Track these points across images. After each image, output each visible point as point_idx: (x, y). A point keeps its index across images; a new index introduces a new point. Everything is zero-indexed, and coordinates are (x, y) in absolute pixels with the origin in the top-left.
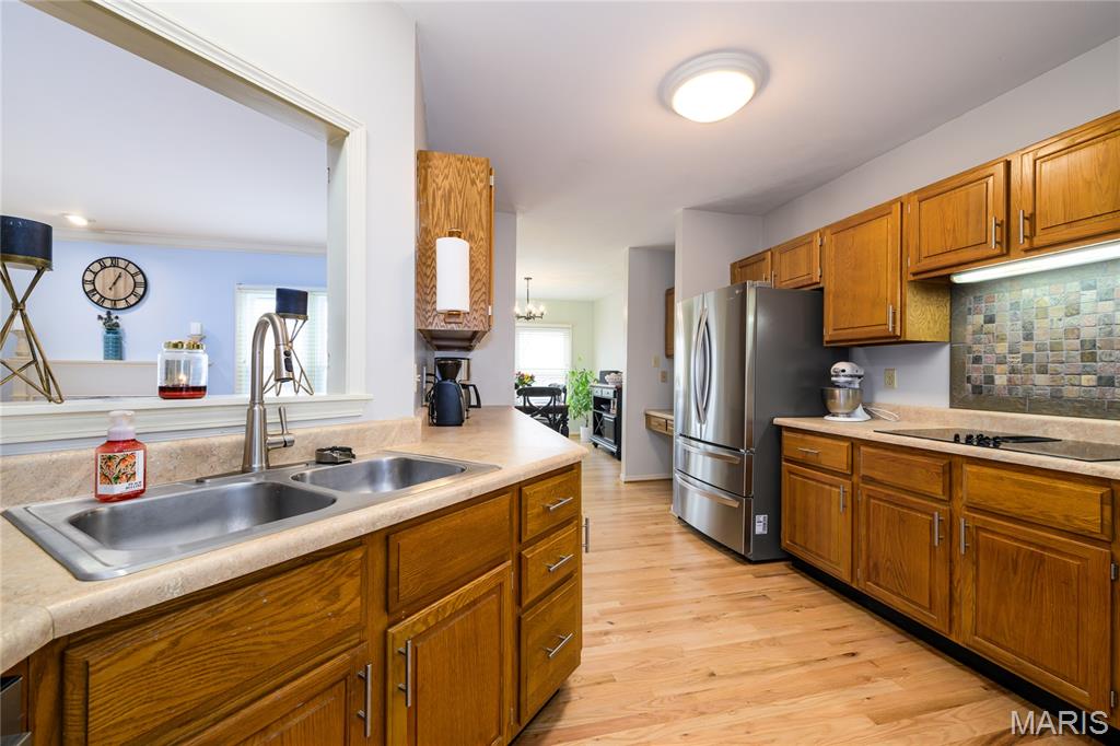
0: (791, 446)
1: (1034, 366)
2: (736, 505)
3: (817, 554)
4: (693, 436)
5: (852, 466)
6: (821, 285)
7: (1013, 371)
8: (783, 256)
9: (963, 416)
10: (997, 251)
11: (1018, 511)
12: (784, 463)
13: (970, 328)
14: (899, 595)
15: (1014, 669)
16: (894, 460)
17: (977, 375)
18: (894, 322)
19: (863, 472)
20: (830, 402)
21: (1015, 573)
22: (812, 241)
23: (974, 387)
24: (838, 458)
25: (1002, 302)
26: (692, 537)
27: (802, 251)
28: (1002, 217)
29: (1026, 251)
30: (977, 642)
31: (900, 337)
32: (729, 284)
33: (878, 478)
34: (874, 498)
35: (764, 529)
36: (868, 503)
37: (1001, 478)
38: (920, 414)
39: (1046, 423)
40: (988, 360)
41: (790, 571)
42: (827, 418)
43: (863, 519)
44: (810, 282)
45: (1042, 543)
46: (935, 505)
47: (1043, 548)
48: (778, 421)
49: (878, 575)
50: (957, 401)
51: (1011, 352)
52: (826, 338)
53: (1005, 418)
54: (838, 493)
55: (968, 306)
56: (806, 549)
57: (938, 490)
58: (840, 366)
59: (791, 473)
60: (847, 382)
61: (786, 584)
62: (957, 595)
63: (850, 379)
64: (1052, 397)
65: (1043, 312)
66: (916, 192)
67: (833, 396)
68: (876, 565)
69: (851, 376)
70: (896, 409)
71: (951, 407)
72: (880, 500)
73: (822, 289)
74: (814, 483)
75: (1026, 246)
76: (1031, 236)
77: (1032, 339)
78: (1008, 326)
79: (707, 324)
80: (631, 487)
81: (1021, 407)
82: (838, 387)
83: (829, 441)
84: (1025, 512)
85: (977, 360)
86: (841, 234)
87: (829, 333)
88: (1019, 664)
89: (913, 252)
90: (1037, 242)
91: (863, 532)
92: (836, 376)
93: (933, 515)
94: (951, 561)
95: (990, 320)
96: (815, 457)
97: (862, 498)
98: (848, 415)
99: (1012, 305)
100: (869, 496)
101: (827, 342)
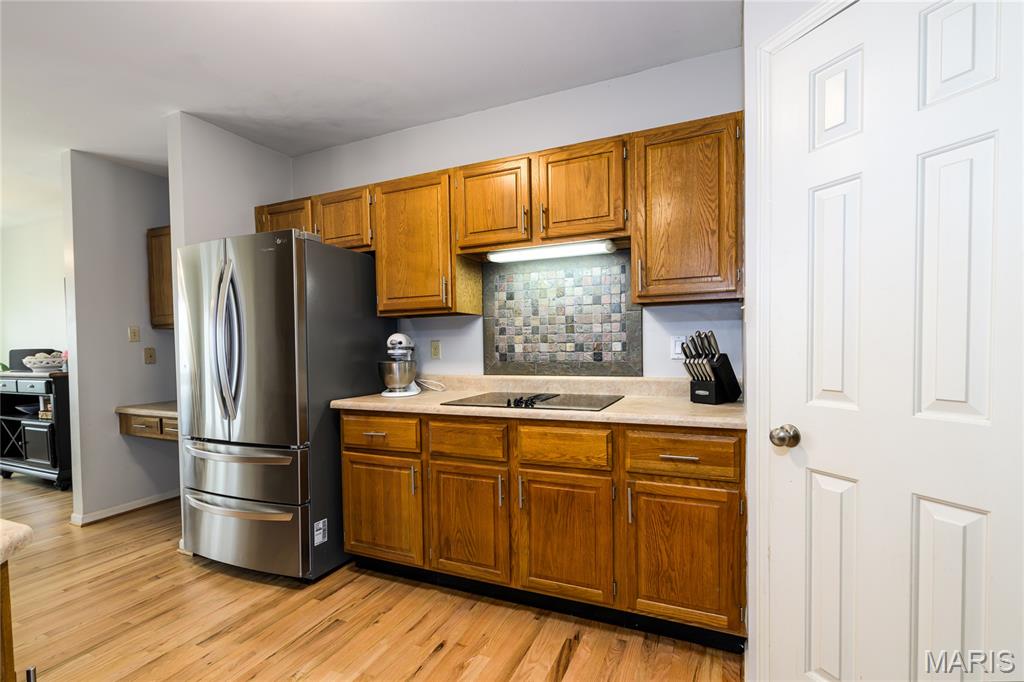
0: (351, 430)
1: (538, 336)
2: (288, 517)
3: (388, 547)
4: (208, 435)
5: (421, 444)
6: (372, 249)
7: (526, 341)
8: (327, 210)
9: (494, 381)
10: (525, 237)
11: (557, 460)
12: (344, 452)
13: (496, 303)
14: (469, 562)
15: (556, 593)
16: (461, 431)
17: (503, 345)
18: (446, 295)
19: (433, 448)
20: (388, 378)
21: (556, 512)
22: (361, 197)
23: (502, 355)
24: (406, 436)
25: (518, 282)
26: (220, 577)
27: (350, 206)
28: (527, 207)
29: (543, 239)
30: (532, 582)
31: (451, 309)
32: (254, 231)
33: (448, 451)
34: (444, 473)
35: (324, 537)
36: (438, 479)
37: (546, 434)
38: (462, 382)
39: (548, 382)
40: (510, 331)
41: (356, 575)
42: (384, 394)
43: (433, 496)
44: (360, 243)
45: (572, 482)
46: (497, 468)
47: (573, 486)
48: (336, 404)
49: (449, 549)
50: (489, 369)
51: (525, 326)
52: (381, 308)
53: (523, 381)
54: (408, 477)
55: (495, 284)
56: (377, 545)
57: (499, 454)
58: (396, 338)
59: (353, 462)
60: (402, 355)
61: (356, 593)
62: (514, 546)
63: (405, 351)
64: (551, 361)
65: (544, 293)
66: (461, 168)
67: (391, 371)
68: (447, 540)
69: (406, 348)
70: (442, 379)
71: (485, 374)
72: (450, 473)
73: (373, 254)
74: (381, 469)
75: (543, 235)
76: (546, 228)
77: (537, 314)
78: (521, 302)
79: (232, 281)
80: (94, 531)
81: (532, 370)
82: (394, 360)
83: (397, 421)
84: (563, 460)
85: (503, 331)
86: (393, 195)
87: (383, 303)
88: (560, 587)
89: (460, 225)
90: (552, 232)
91: (434, 509)
92: (393, 349)
93: (496, 478)
94: (510, 516)
95: (510, 297)
96: (382, 439)
97: (432, 475)
98: (405, 389)
99: (524, 285)
100: (439, 472)
101: (381, 312)
